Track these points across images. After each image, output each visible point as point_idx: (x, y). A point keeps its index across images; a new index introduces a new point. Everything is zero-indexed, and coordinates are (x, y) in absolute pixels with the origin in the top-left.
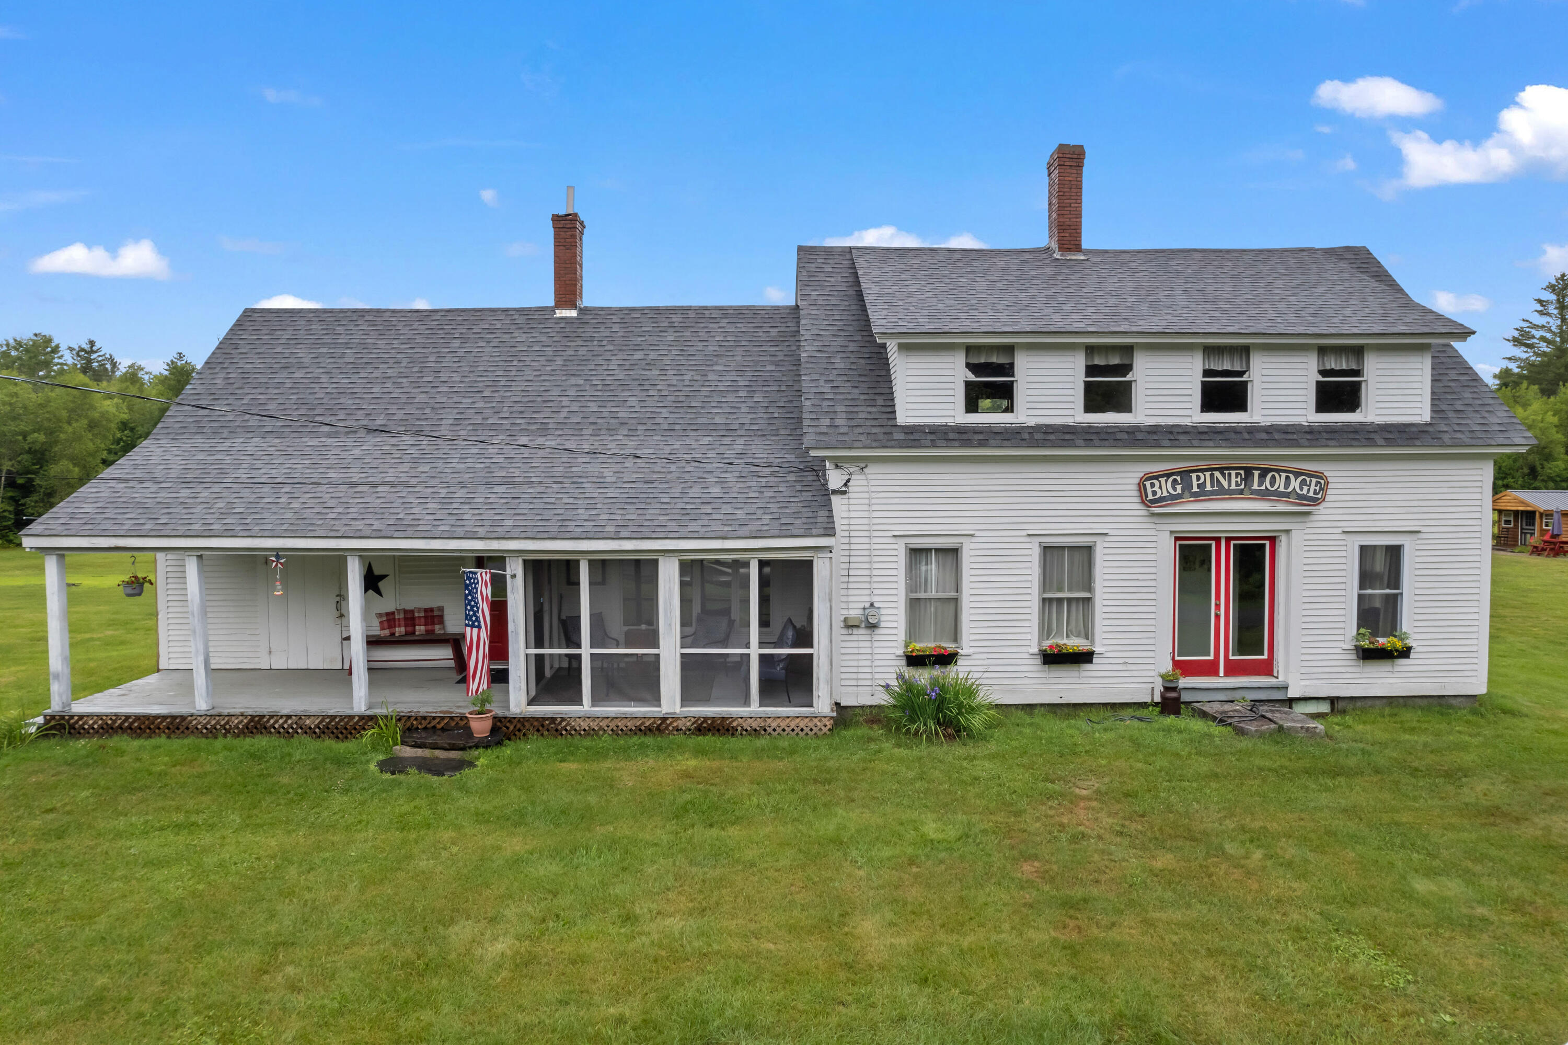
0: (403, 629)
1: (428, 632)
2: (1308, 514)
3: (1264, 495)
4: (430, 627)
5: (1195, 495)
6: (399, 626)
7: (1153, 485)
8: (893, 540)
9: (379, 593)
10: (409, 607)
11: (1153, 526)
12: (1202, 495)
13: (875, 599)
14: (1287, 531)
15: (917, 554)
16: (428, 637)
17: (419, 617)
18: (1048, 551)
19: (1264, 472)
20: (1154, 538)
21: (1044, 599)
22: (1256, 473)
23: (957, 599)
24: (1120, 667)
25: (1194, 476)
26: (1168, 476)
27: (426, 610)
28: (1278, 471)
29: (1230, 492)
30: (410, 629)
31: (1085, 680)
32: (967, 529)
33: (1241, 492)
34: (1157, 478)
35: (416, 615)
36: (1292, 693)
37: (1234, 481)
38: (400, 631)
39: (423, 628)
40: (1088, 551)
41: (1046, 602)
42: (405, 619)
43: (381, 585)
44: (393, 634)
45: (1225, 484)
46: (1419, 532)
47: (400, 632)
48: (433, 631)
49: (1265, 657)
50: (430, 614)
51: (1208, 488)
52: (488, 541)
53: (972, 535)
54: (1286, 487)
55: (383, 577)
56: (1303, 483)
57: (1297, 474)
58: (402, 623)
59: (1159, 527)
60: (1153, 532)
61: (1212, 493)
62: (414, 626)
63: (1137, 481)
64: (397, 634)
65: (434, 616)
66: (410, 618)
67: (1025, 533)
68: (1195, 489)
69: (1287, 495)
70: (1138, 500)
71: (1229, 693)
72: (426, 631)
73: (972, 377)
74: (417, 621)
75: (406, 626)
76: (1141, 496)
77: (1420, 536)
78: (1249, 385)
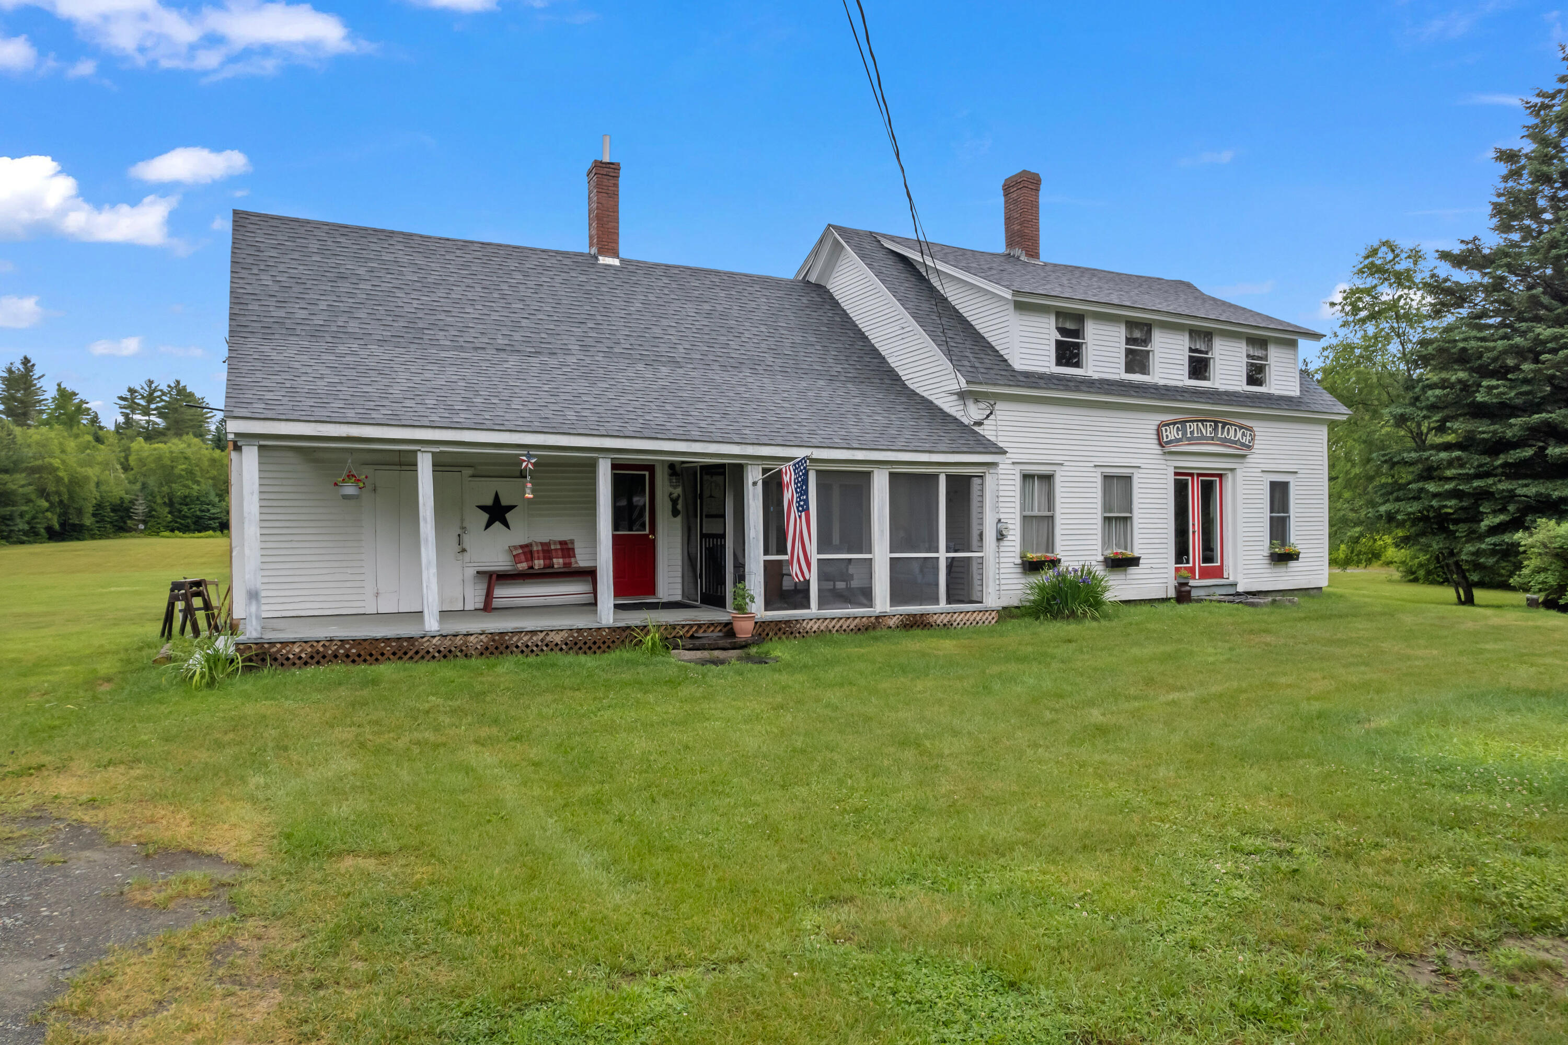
0: (542, 562)
1: (566, 565)
2: (1244, 456)
3: (1225, 442)
4: (567, 560)
5: (1189, 439)
6: (539, 559)
7: (1166, 430)
8: (1012, 467)
9: (507, 526)
10: (545, 539)
11: (1164, 462)
12: (1192, 440)
13: (1002, 516)
14: (1232, 470)
15: (1027, 477)
16: (566, 570)
17: (556, 550)
18: (1107, 478)
19: (1224, 424)
20: (1165, 472)
21: (1105, 518)
22: (1220, 425)
23: (1052, 517)
24: (1149, 571)
25: (1188, 424)
26: (1174, 424)
27: (561, 543)
28: (1231, 425)
29: (1207, 438)
30: (547, 562)
31: (1128, 582)
32: (1058, 459)
33: (1212, 439)
34: (1168, 425)
35: (553, 547)
36: (1240, 589)
37: (1208, 431)
38: (538, 564)
39: (561, 561)
40: (1128, 479)
41: (1107, 520)
42: (543, 551)
43: (509, 516)
44: (531, 568)
45: (1204, 432)
46: (1296, 473)
47: (540, 565)
48: (570, 563)
49: (1219, 564)
50: (564, 547)
51: (1196, 435)
52: (744, 446)
53: (1062, 464)
54: (1235, 437)
55: (511, 508)
56: (1243, 434)
57: (1241, 428)
58: (541, 555)
59: (1169, 463)
60: (1165, 467)
61: (1198, 438)
62: (551, 559)
63: (1156, 427)
64: (536, 567)
65: (567, 549)
66: (547, 551)
67: (1092, 464)
68: (1189, 435)
69: (1235, 442)
70: (1156, 442)
71: (1206, 589)
72: (564, 564)
73: (1060, 338)
74: (554, 554)
75: (544, 559)
76: (1159, 439)
77: (1298, 476)
78: (1212, 361)
